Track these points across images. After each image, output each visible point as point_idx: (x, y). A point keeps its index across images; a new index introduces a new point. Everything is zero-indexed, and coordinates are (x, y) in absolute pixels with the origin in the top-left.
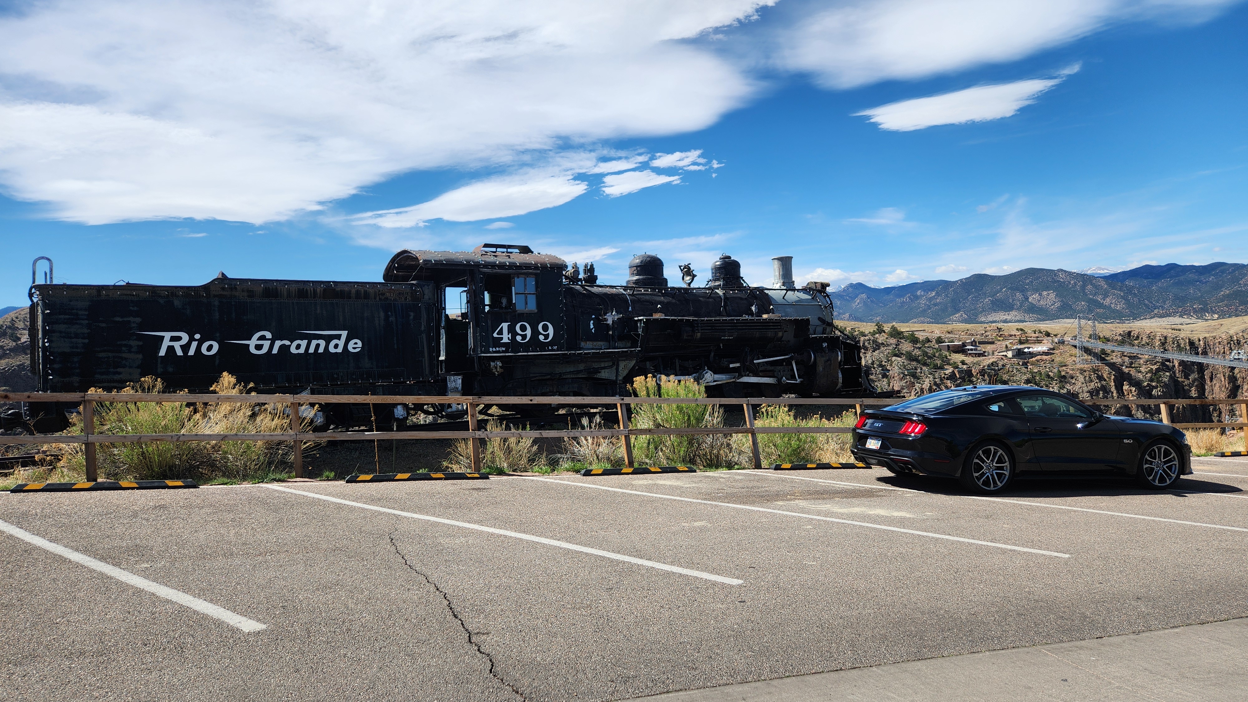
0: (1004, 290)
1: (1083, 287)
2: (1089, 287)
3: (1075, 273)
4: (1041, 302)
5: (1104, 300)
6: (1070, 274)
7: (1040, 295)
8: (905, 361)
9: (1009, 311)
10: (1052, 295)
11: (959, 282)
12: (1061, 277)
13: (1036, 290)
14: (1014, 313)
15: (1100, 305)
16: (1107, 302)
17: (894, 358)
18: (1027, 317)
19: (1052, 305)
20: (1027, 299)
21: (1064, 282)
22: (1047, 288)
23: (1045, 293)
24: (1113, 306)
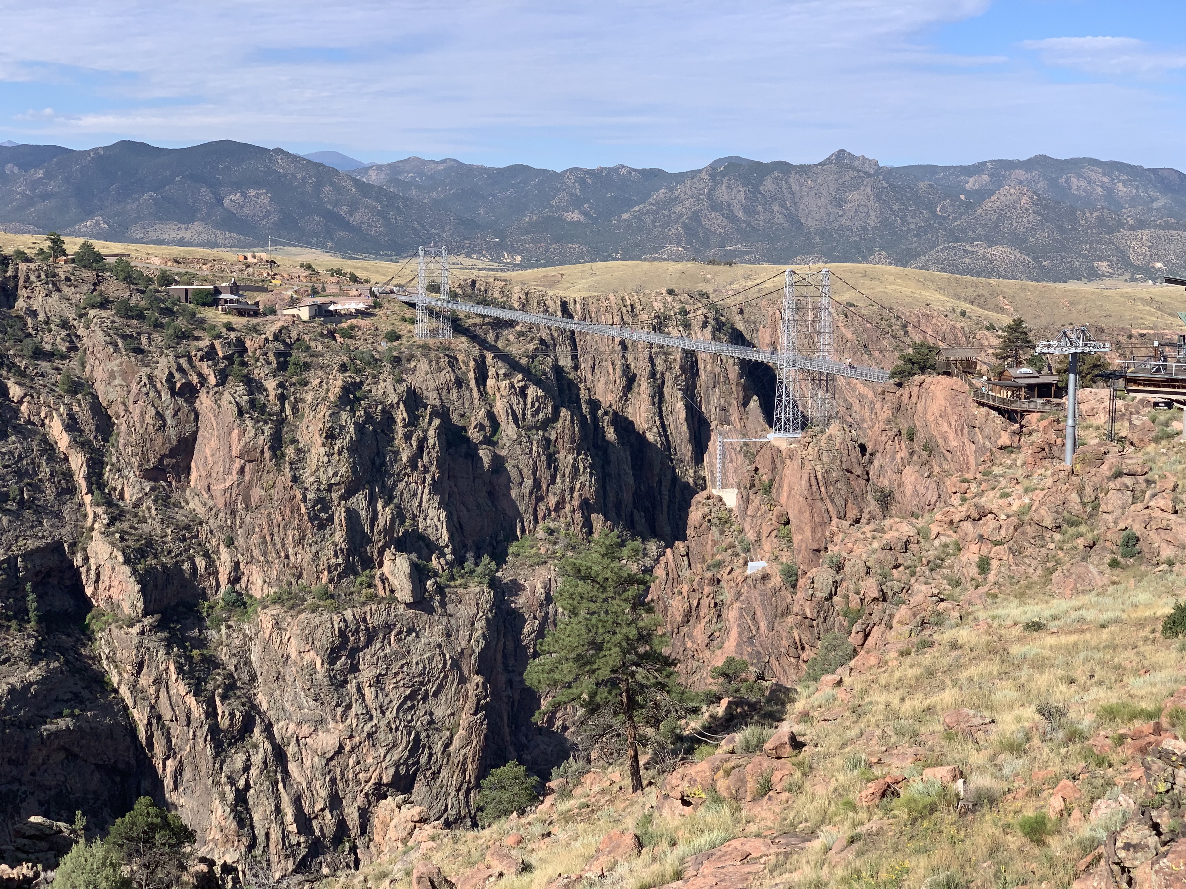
0: (178, 178)
1: (318, 186)
2: (328, 188)
3: (304, 159)
4: (246, 210)
5: (351, 216)
6: (295, 159)
7: (244, 195)
8: (116, 319)
9: (188, 222)
10: (265, 199)
11: (92, 154)
12: (281, 166)
13: (237, 186)
14: (197, 226)
15: (346, 225)
16: (356, 219)
17: (92, 313)
18: (221, 236)
19: (264, 217)
20: (220, 201)
21: (285, 175)
22: (256, 184)
23: (252, 193)
24: (364, 227)
